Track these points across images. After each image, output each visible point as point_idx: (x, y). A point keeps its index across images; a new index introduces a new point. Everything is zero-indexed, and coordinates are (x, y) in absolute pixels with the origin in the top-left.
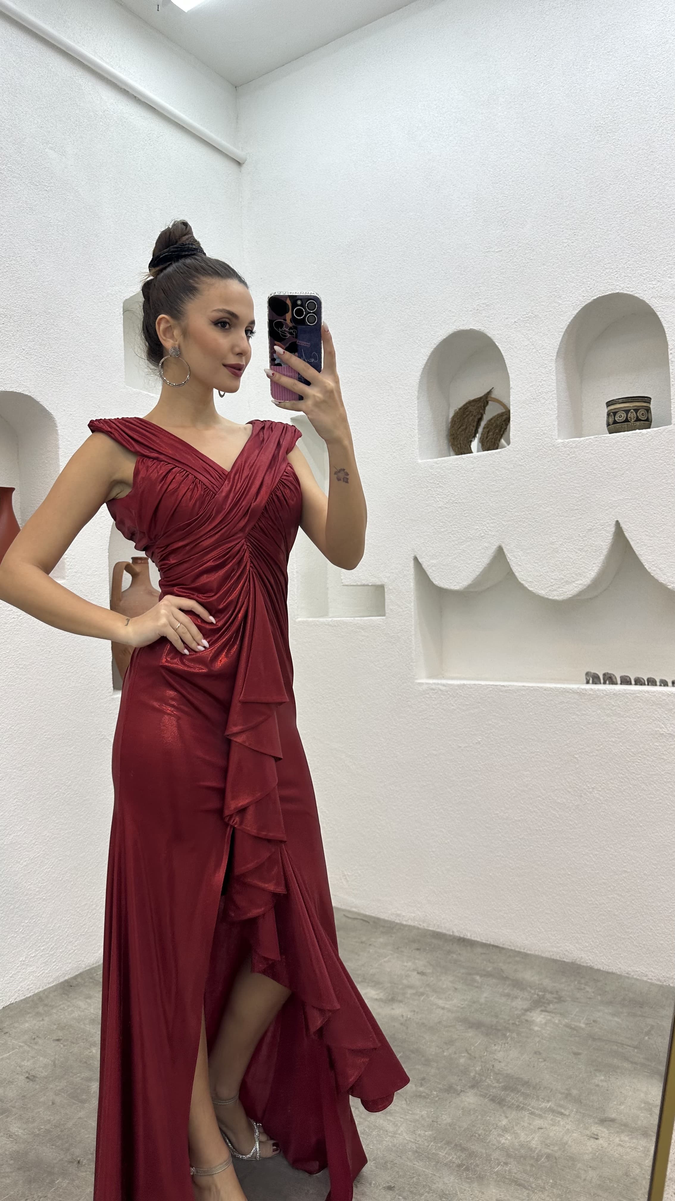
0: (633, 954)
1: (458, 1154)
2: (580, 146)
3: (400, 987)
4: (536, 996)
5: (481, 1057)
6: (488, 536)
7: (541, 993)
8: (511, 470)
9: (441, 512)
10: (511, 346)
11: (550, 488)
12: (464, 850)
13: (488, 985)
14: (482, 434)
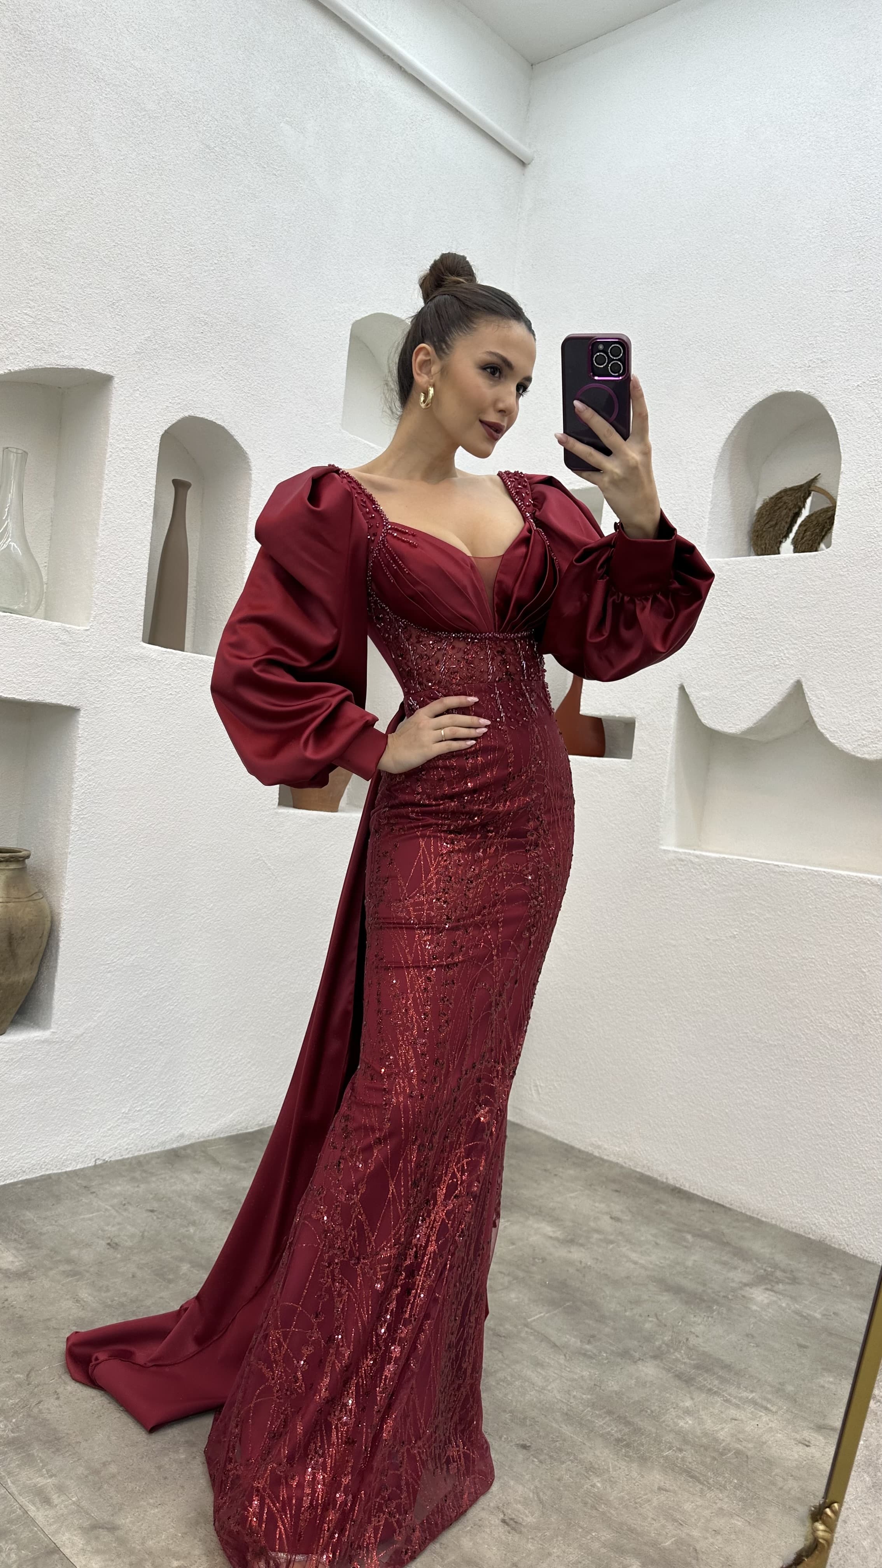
1: (620, 1427)
3: (585, 1228)
4: (762, 1271)
5: (673, 1327)
6: (784, 666)
7: (769, 1269)
8: (827, 580)
9: (725, 628)
10: (849, 418)
11: (878, 610)
12: (696, 1075)
13: (700, 1247)
14: (796, 533)
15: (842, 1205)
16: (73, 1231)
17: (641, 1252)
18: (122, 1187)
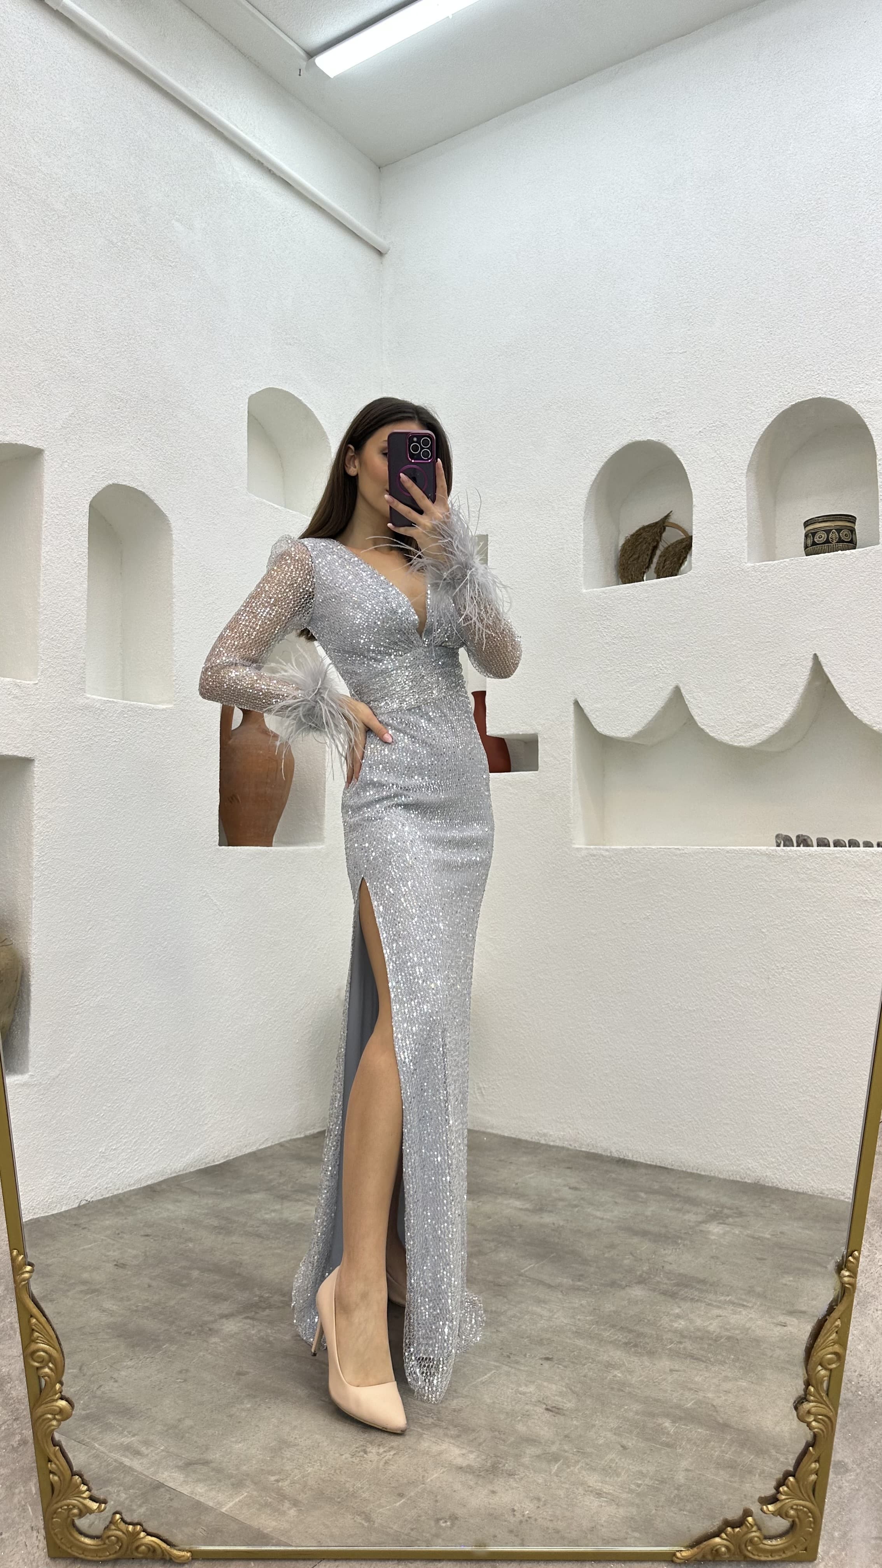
1: (624, 1335)
3: (549, 1199)
4: (712, 1211)
5: (648, 1260)
6: (663, 675)
7: (717, 1208)
8: (692, 598)
9: (608, 648)
10: (695, 459)
11: (738, 619)
13: (654, 1201)
14: (657, 562)
15: (771, 1147)
17: (604, 1210)
18: (110, 1221)
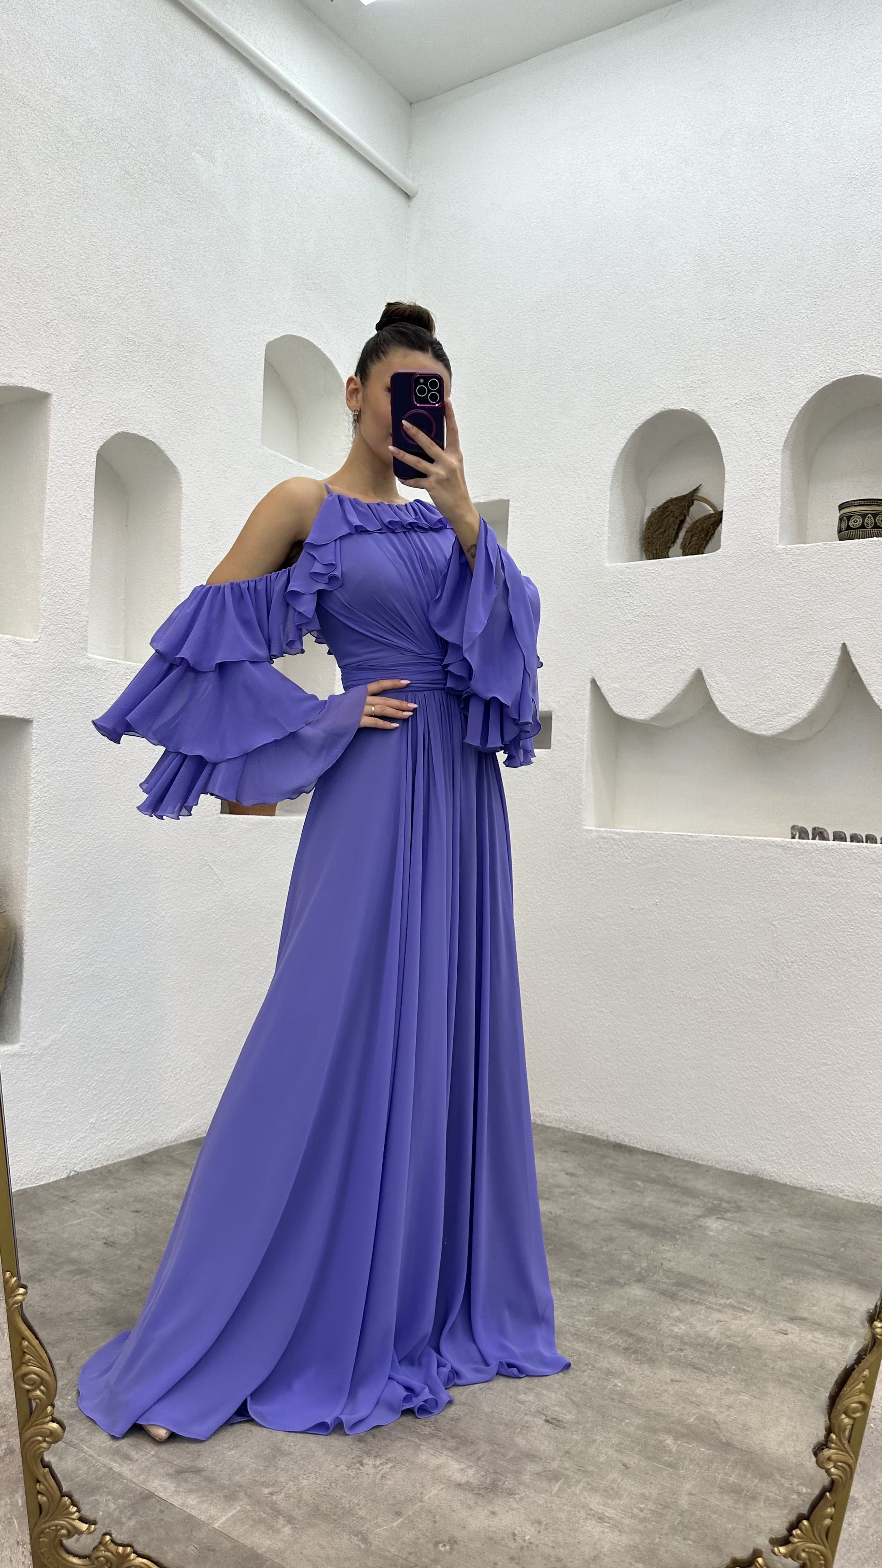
0: (828, 1166)
2: (829, 199)
5: (647, 1256)
8: (719, 578)
9: (629, 626)
10: (730, 433)
11: (766, 602)
12: (629, 1036)
13: (652, 1190)
14: (684, 539)
15: (770, 1140)
16: (66, 1236)
17: (601, 1199)
18: (99, 1194)
